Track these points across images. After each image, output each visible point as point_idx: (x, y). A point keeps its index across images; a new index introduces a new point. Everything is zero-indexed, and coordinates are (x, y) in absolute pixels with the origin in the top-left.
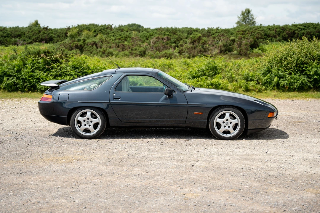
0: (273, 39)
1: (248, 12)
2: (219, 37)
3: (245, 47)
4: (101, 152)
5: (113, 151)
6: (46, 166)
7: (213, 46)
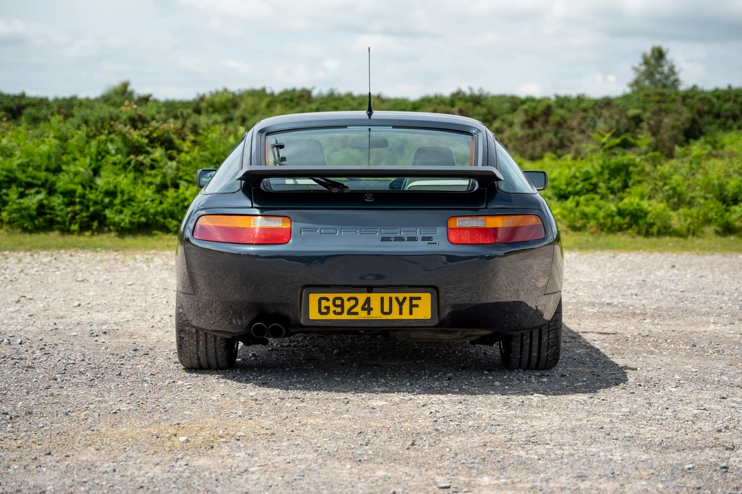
0: (730, 122)
1: (659, 55)
2: (599, 110)
3: (670, 133)
4: (325, 408)
5: (369, 403)
6: (107, 462)
7: (583, 132)
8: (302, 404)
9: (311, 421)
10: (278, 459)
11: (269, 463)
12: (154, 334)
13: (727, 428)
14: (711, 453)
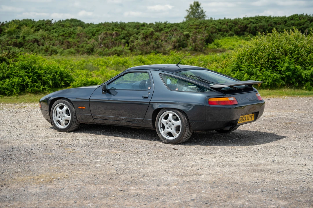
1: (197, 5)
2: (172, 32)
3: (200, 42)
4: (82, 168)
5: (96, 165)
6: (21, 188)
7: (166, 41)
8: (75, 167)
9: (79, 172)
10: (72, 185)
11: (70, 186)
12: (16, 142)
13: (200, 169)
14: (194, 177)
